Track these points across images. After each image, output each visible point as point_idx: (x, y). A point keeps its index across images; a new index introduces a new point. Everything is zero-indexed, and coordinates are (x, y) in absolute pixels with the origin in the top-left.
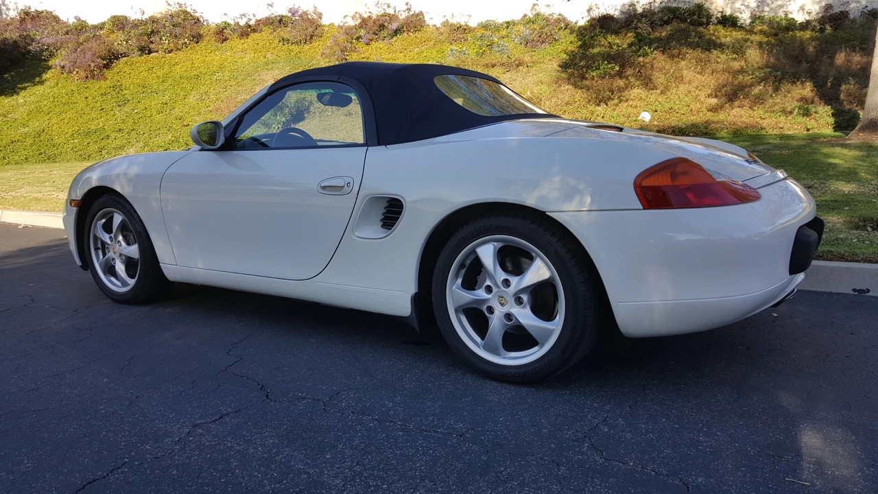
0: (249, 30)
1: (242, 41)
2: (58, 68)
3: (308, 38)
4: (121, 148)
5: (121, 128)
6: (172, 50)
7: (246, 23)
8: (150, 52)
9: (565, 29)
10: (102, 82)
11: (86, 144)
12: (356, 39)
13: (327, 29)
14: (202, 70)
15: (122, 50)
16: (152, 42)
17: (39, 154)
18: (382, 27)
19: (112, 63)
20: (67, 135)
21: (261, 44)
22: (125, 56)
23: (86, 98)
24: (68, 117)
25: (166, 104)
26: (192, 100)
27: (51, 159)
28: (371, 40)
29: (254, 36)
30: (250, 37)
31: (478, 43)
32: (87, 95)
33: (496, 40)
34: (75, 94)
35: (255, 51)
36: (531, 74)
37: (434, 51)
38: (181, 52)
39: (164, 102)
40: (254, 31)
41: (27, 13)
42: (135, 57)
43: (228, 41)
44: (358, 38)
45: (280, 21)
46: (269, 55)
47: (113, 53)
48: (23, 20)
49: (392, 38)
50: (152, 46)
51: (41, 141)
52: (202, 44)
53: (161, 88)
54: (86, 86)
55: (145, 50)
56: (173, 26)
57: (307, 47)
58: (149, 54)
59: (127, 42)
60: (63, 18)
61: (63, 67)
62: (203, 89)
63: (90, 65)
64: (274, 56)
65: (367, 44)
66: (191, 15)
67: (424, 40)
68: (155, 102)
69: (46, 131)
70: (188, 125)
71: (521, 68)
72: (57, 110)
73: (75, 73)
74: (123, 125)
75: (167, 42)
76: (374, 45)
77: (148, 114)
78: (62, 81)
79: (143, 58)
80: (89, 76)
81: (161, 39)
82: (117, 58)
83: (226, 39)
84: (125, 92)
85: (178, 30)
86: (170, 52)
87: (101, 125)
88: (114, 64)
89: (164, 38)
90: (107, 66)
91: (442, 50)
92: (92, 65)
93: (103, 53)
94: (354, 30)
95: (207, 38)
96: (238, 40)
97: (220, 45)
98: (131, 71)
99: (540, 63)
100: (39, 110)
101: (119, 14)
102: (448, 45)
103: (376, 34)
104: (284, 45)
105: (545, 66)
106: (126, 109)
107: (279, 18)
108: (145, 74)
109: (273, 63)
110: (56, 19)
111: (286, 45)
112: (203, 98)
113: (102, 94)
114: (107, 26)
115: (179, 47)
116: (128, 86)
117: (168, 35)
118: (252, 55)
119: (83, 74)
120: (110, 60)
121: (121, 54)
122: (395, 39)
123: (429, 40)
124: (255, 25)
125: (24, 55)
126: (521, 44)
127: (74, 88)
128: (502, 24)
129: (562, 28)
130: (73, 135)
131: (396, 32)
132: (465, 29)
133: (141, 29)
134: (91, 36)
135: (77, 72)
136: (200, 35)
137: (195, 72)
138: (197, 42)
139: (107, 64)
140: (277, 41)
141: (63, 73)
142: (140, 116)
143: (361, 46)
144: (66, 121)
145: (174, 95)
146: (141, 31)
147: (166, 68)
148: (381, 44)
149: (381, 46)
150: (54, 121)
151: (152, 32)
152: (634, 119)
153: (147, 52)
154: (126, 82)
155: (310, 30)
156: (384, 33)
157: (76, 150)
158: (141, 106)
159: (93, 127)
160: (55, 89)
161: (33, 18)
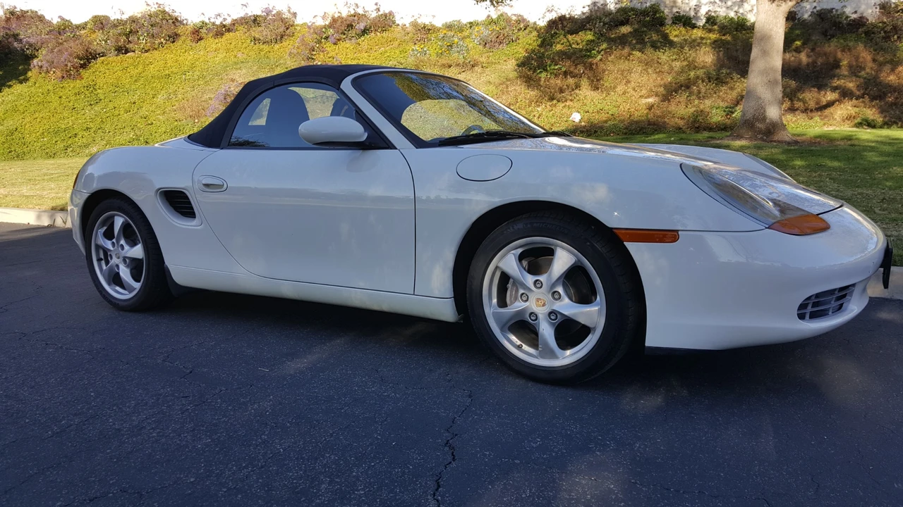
0: (224, 29)
1: (217, 41)
2: (37, 67)
3: (279, 38)
4: (86, 146)
5: (89, 126)
6: (149, 50)
7: (221, 23)
8: (127, 51)
9: (525, 29)
10: (78, 81)
11: (54, 142)
12: (325, 39)
13: (298, 28)
14: (174, 69)
15: (100, 50)
16: (130, 42)
17: (10, 152)
18: (350, 26)
19: (90, 63)
20: (38, 134)
21: (233, 43)
22: (102, 56)
23: (60, 97)
24: (41, 116)
25: (134, 103)
26: (160, 99)
27: (19, 157)
28: (339, 40)
29: (228, 36)
30: (224, 37)
31: (439, 43)
32: (61, 94)
33: (456, 40)
34: (51, 94)
35: (228, 50)
36: (485, 75)
37: (397, 52)
38: (155, 52)
39: (133, 101)
40: (229, 30)
41: (12, 13)
42: (112, 57)
43: (203, 41)
44: (327, 38)
45: (255, 20)
46: (239, 55)
47: (90, 53)
48: (8, 20)
49: (360, 38)
50: (130, 46)
51: (13, 139)
52: (179, 43)
53: (133, 87)
54: (62, 85)
55: (122, 50)
56: (152, 26)
57: (277, 46)
58: (126, 53)
59: (106, 42)
60: (48, 17)
61: (41, 67)
62: (173, 88)
63: (66, 65)
64: (245, 56)
65: (334, 44)
66: (169, 15)
67: (389, 39)
68: (123, 101)
69: (19, 129)
70: (152, 124)
71: (476, 68)
72: (32, 109)
73: (52, 73)
74: (91, 124)
75: (144, 41)
76: (341, 44)
77: (117, 112)
78: (40, 80)
79: (119, 58)
80: (65, 76)
81: (139, 39)
82: (95, 58)
83: (201, 39)
84: (99, 91)
85: (155, 30)
86: (146, 51)
87: (71, 124)
88: (92, 64)
89: (141, 38)
90: (83, 66)
91: (405, 51)
92: (69, 64)
93: (81, 53)
94: (324, 30)
95: (183, 38)
96: (212, 40)
97: (194, 45)
98: (106, 71)
99: (495, 63)
100: (15, 110)
101: (100, 14)
102: (411, 44)
103: (344, 34)
104: (255, 44)
105: (500, 67)
106: (96, 108)
107: (253, 18)
108: (120, 73)
109: (242, 62)
110: (41, 19)
111: (257, 45)
112: (170, 97)
113: (76, 94)
114: (89, 26)
115: (156, 47)
116: (101, 86)
117: (145, 35)
118: (225, 54)
119: (59, 74)
120: (88, 60)
121: (99, 54)
122: (362, 38)
123: (395, 39)
124: (231, 25)
125: (6, 54)
126: (480, 44)
127: (50, 87)
128: (466, 25)
129: (521, 29)
130: (43, 133)
131: (365, 32)
132: (429, 30)
133: (119, 30)
134: (72, 36)
135: (54, 72)
136: (176, 35)
137: (167, 72)
138: (174, 42)
139: (85, 64)
140: (249, 41)
141: (40, 73)
142: (108, 115)
143: (328, 46)
144: (38, 120)
145: (144, 95)
146: (119, 31)
147: (140, 68)
148: (347, 44)
149: (348, 45)
150: (27, 120)
151: (131, 32)
152: (565, 119)
153: (123, 52)
154: (100, 82)
155: (281, 30)
156: (352, 33)
157: (43, 148)
158: (111, 106)
159: (63, 126)
160: (33, 89)
161: (18, 18)
